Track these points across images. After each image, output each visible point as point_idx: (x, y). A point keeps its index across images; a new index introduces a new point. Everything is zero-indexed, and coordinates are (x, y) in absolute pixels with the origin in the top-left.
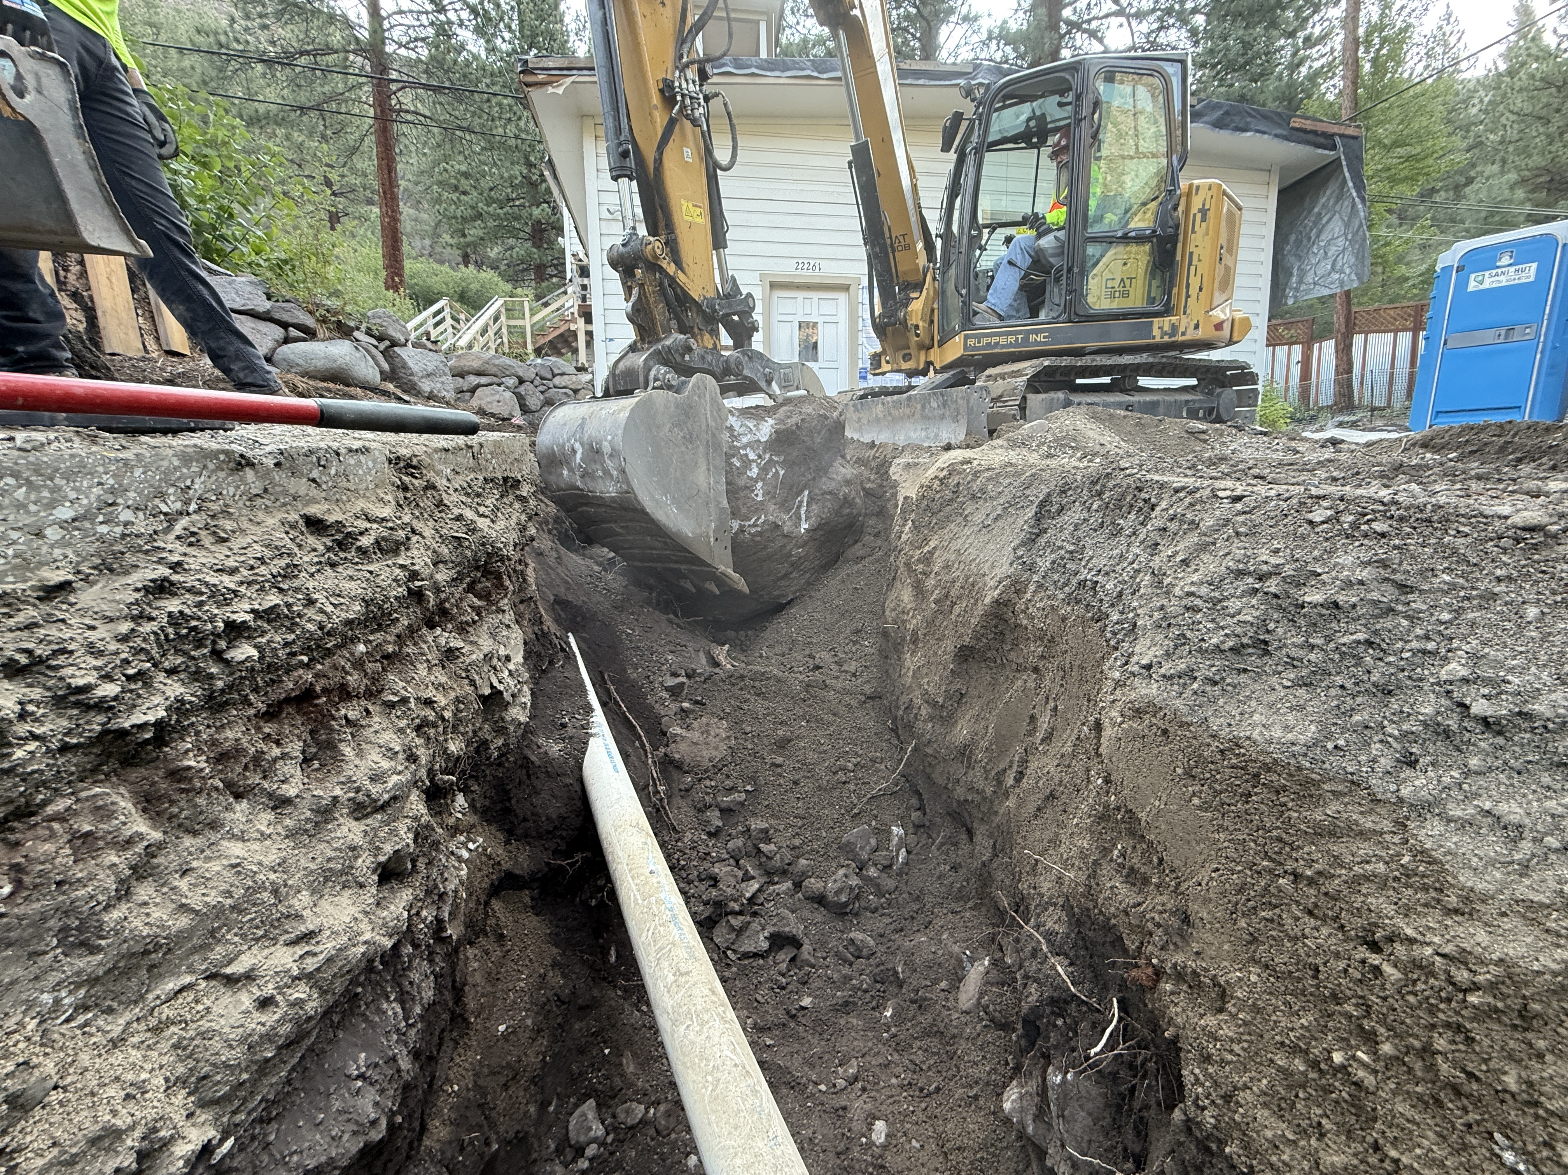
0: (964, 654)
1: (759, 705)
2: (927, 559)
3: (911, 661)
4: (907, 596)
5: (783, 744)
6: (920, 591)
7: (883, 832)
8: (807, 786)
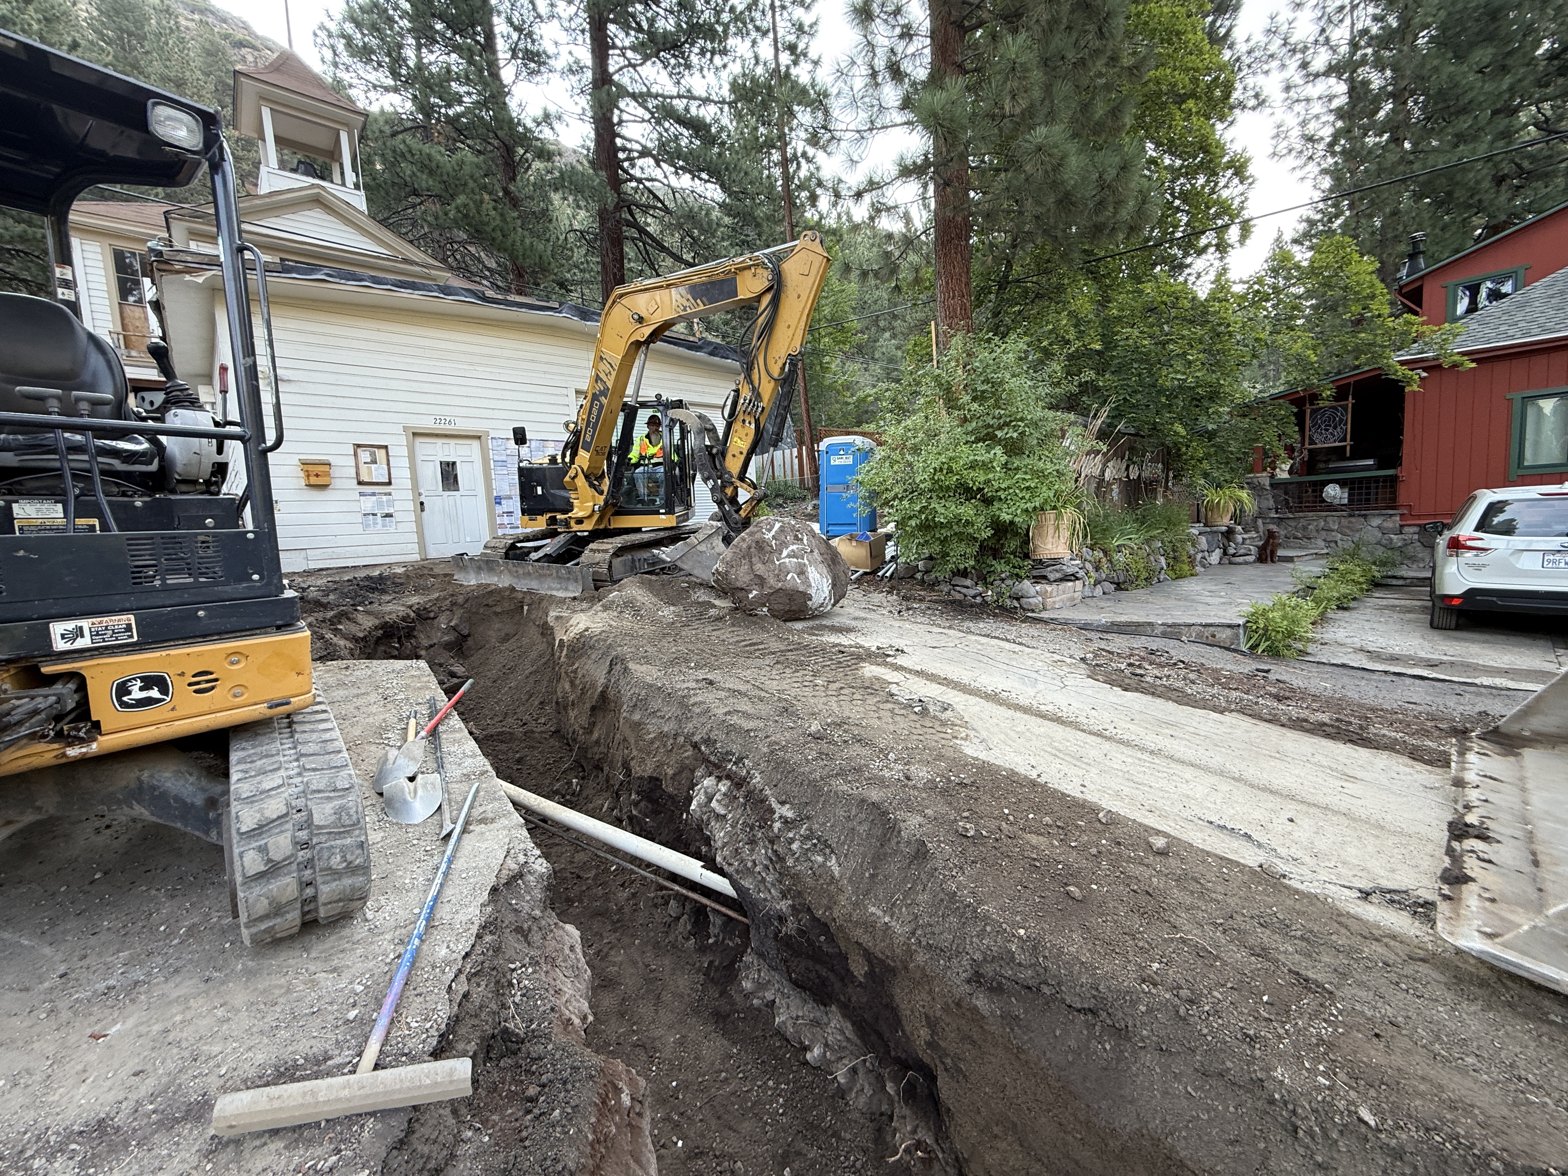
0: (593, 709)
1: (504, 747)
2: (575, 672)
3: (572, 714)
4: (567, 686)
5: (519, 761)
6: (572, 683)
7: (570, 783)
8: (534, 774)
